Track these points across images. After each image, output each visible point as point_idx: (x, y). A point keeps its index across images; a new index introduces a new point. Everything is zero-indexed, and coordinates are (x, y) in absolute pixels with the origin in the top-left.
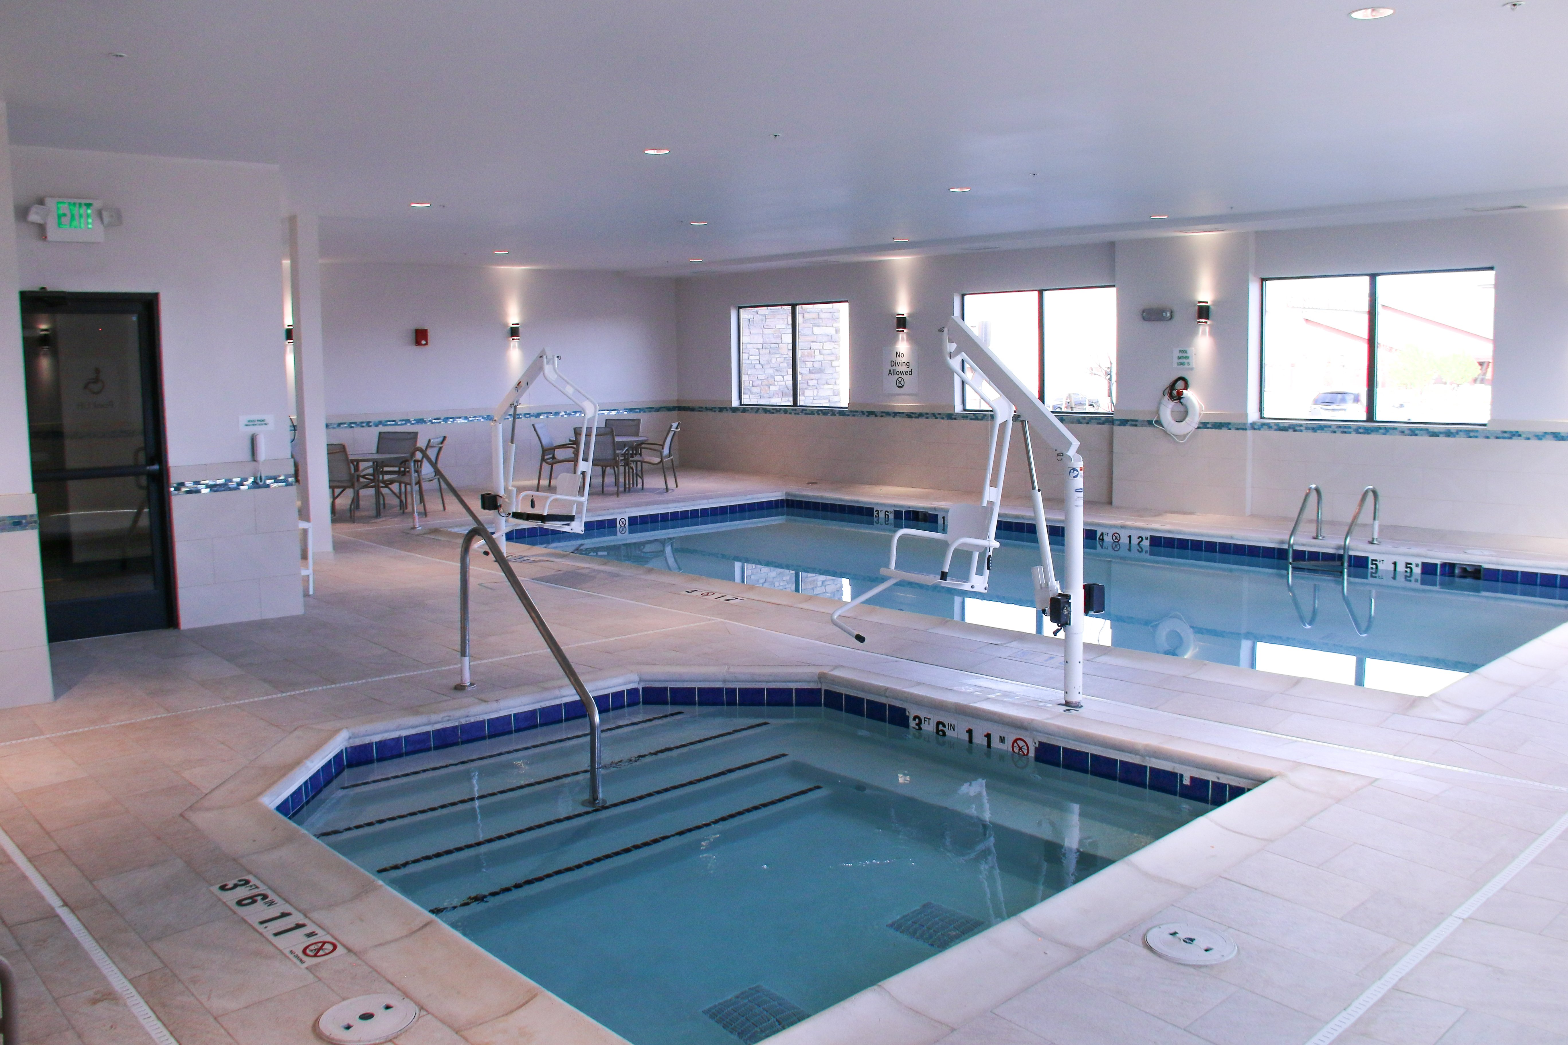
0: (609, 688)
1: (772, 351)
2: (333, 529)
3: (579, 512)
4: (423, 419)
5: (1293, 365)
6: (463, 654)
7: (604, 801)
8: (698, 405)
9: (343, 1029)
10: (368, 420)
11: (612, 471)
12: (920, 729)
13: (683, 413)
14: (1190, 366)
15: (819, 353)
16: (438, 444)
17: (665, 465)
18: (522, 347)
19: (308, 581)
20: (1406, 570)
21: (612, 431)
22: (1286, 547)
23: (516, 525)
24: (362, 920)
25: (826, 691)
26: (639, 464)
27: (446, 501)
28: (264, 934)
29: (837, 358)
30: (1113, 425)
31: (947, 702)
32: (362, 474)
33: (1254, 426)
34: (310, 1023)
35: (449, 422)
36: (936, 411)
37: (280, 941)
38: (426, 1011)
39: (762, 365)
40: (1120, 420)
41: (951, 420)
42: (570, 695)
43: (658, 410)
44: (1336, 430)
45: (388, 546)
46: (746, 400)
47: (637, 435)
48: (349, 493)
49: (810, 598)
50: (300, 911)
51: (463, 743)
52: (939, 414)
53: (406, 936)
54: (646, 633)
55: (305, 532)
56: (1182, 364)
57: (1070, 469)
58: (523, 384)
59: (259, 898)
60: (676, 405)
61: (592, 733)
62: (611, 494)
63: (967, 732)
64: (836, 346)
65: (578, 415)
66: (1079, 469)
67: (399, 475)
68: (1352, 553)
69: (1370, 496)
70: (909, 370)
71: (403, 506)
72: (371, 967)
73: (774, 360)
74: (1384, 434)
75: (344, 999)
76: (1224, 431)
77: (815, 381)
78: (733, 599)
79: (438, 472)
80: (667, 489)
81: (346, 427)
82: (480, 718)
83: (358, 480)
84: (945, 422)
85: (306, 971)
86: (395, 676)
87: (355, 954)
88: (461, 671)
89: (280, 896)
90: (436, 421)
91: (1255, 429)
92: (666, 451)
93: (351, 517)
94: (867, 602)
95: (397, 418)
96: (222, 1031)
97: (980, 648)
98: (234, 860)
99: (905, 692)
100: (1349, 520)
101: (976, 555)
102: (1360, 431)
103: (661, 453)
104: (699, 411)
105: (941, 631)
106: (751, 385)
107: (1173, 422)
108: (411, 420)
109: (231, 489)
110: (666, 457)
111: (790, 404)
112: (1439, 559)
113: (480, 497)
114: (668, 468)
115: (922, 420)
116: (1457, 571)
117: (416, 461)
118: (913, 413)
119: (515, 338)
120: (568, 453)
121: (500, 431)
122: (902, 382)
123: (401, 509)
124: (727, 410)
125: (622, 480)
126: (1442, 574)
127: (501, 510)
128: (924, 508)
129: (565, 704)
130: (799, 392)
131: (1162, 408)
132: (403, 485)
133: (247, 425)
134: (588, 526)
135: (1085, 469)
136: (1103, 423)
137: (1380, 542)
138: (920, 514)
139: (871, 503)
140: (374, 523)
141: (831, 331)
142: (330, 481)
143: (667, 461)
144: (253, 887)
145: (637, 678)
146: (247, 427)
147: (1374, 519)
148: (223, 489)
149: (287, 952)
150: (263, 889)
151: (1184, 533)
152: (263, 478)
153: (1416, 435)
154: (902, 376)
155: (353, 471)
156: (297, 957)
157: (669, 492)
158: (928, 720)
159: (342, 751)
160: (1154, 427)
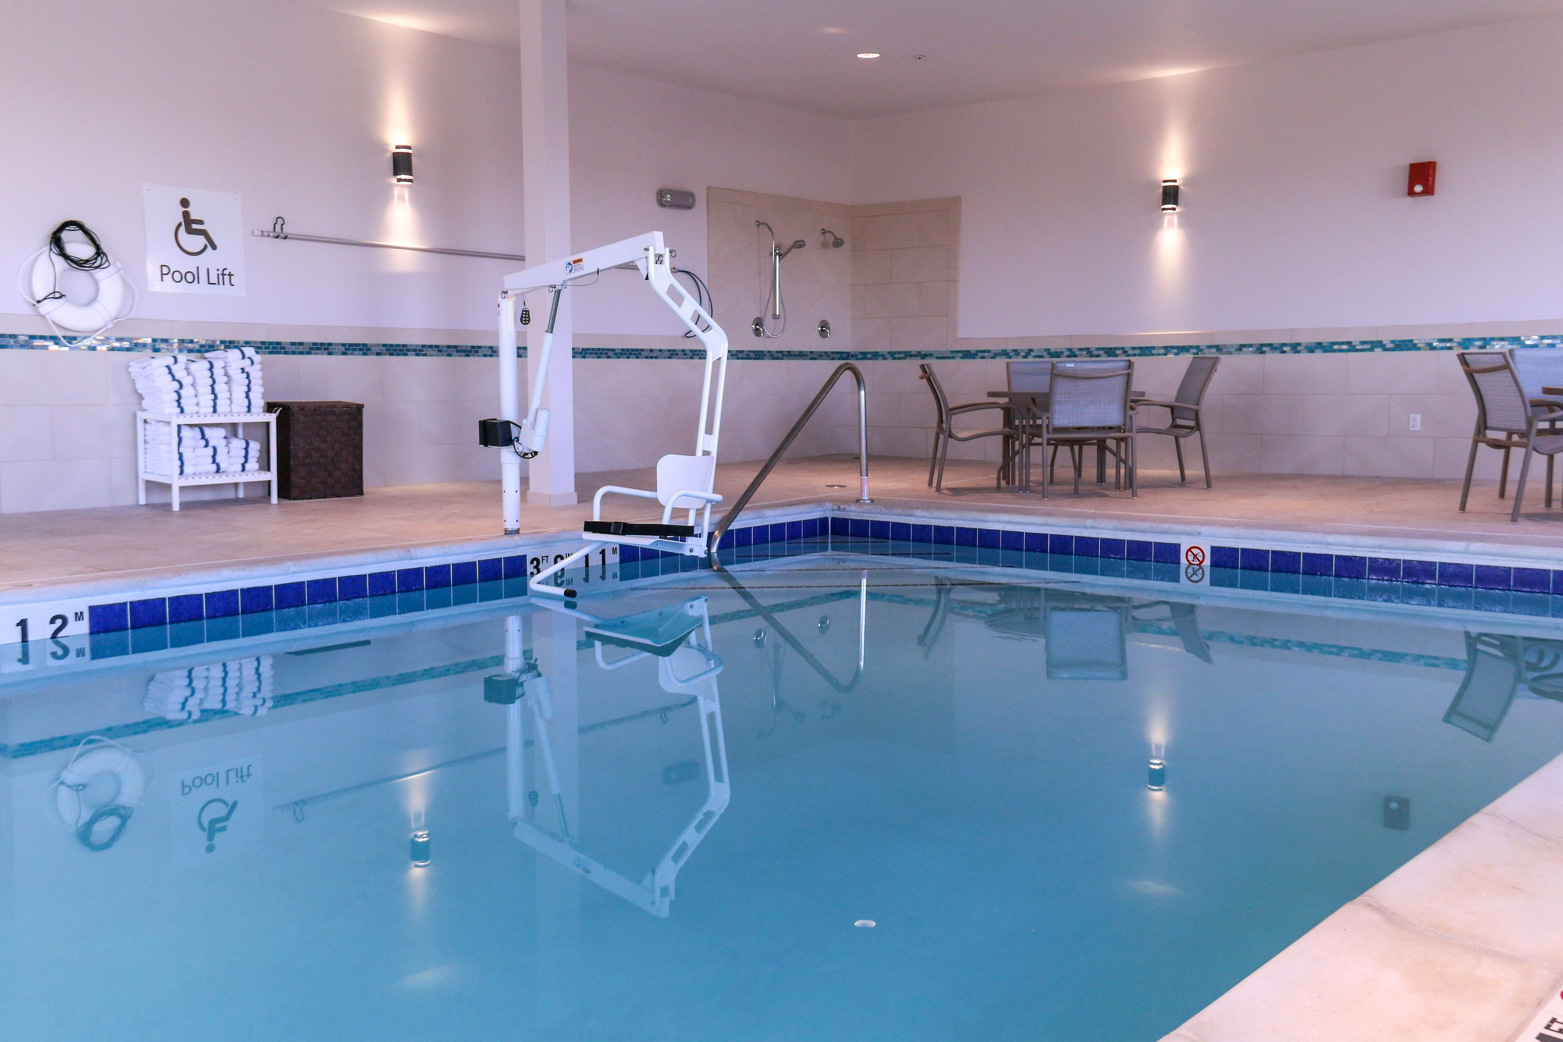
4: (1411, 341)
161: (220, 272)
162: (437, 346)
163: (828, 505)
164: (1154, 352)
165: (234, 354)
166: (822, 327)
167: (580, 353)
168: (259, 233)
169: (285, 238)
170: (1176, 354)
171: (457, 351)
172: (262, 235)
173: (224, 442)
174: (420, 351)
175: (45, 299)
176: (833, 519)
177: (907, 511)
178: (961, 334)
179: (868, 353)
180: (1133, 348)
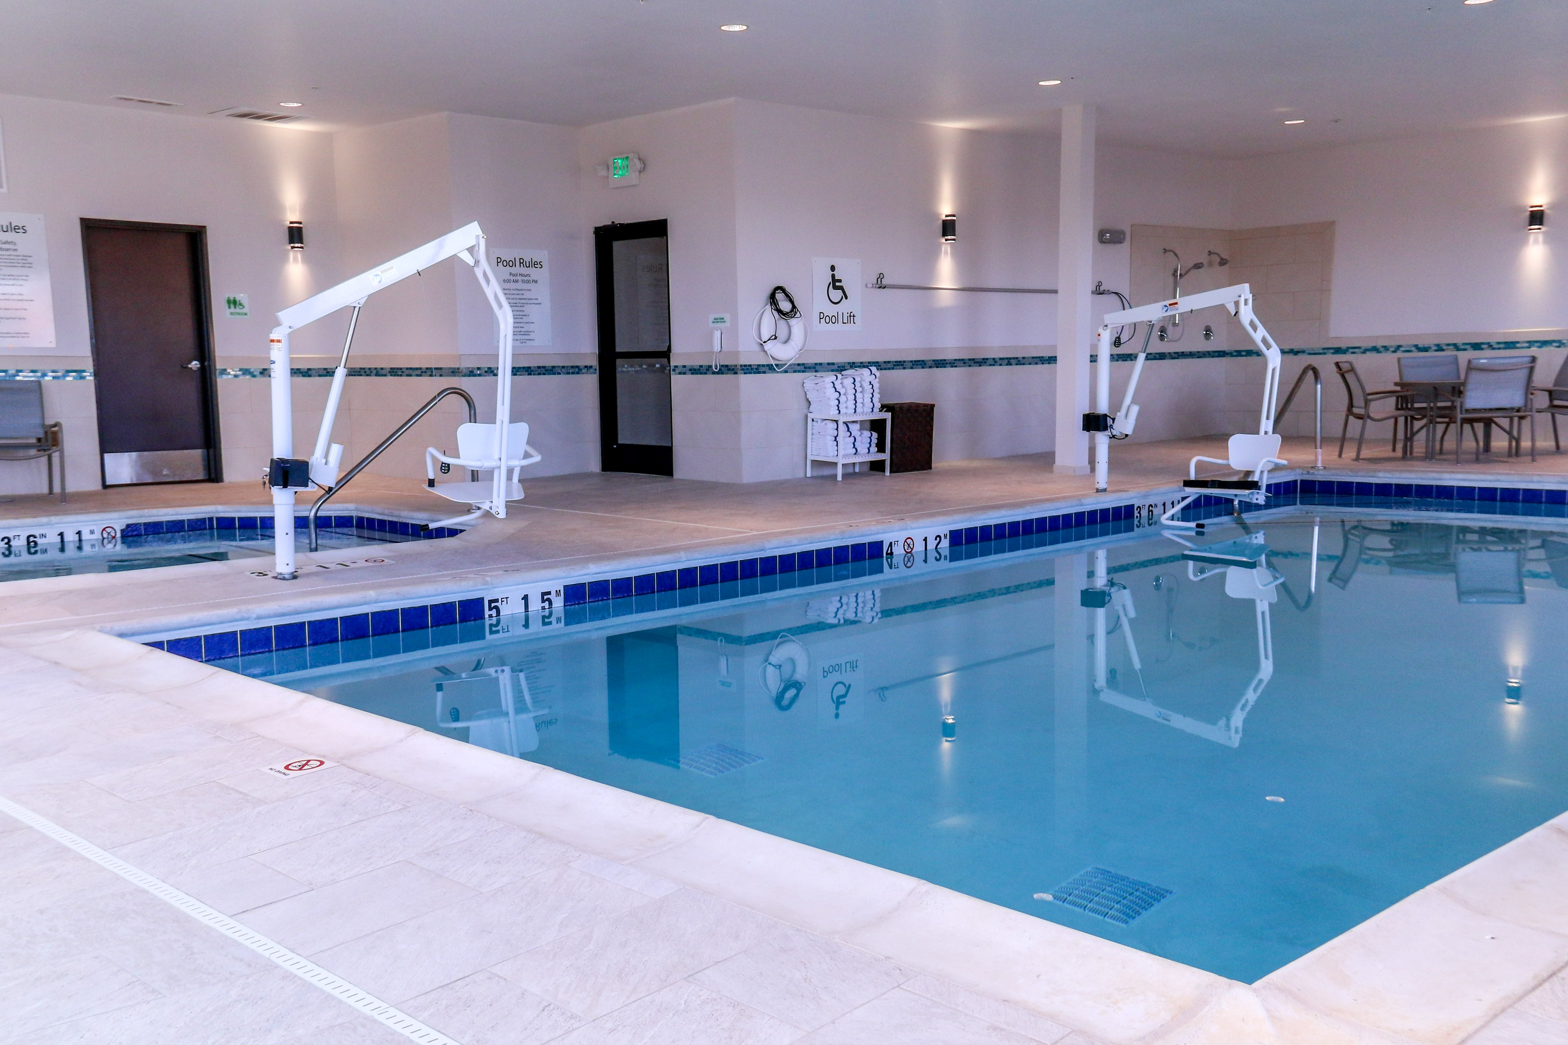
109: (702, 373)
133: (713, 322)
148: (698, 373)
152: (719, 366)
161: (849, 315)
162: (963, 360)
163: (1299, 471)
164: (1518, 345)
165: (866, 372)
166: (1206, 332)
167: (1047, 360)
168: (870, 285)
169: (884, 288)
170: (1539, 347)
171: (975, 363)
172: (872, 287)
173: (859, 433)
174: (953, 363)
175: (769, 340)
176: (1302, 481)
177: (1371, 474)
178: (1332, 334)
179: (1243, 351)
180: (1498, 343)
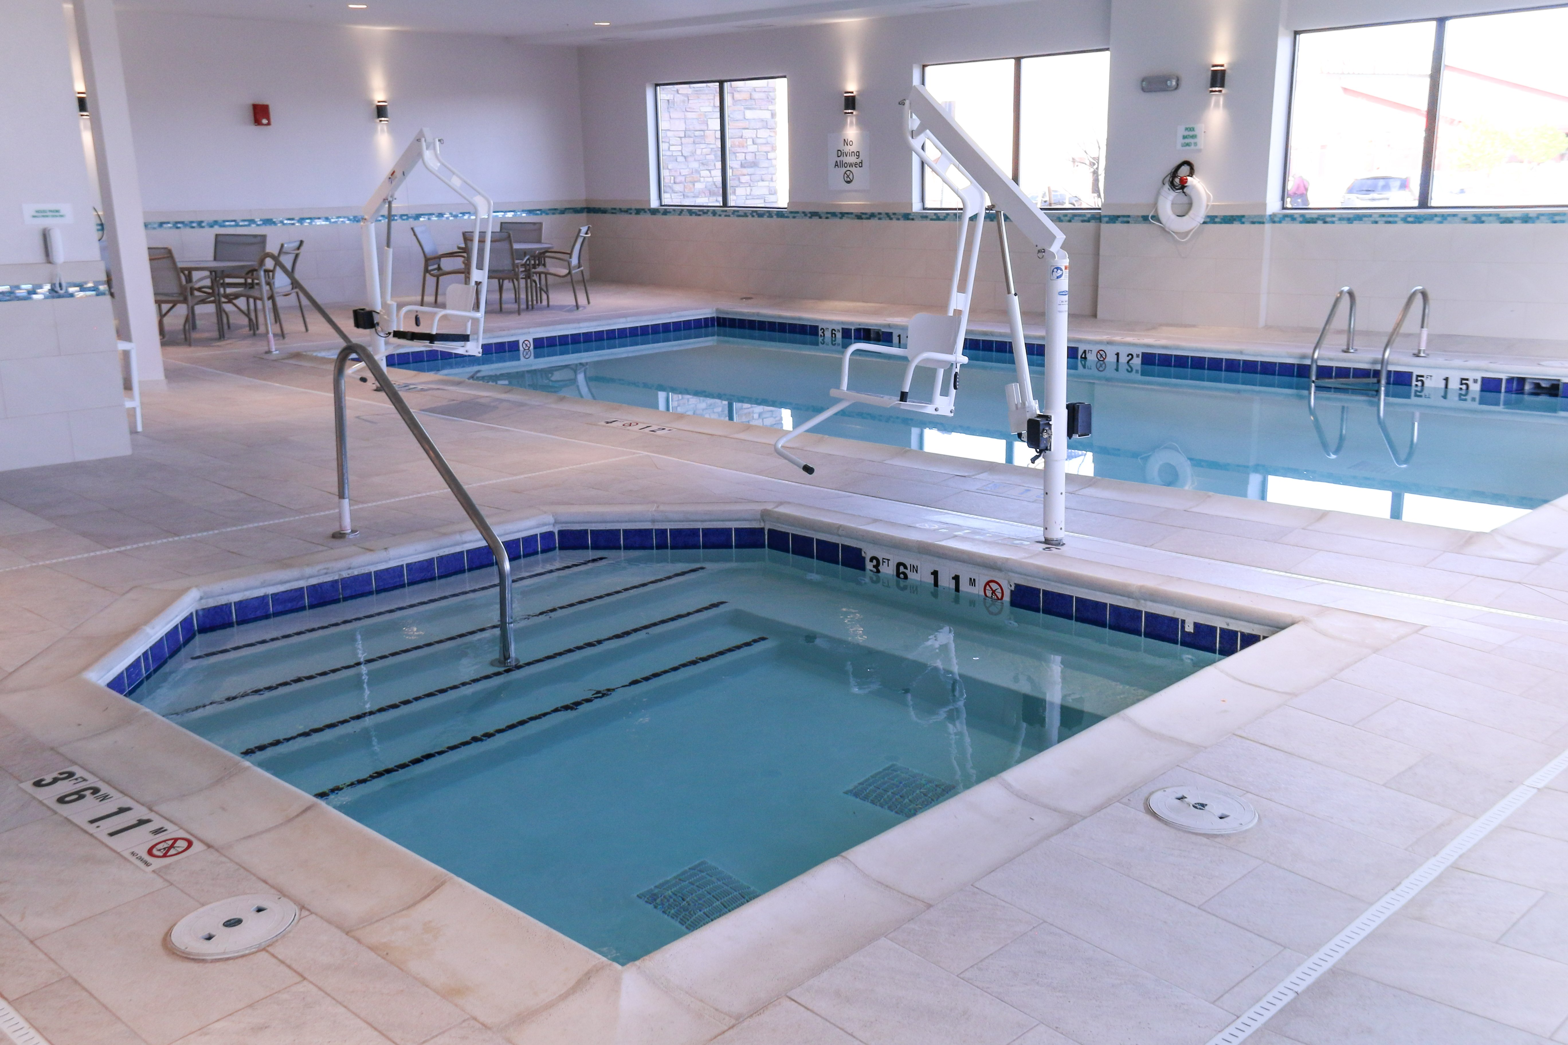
0: (519, 531)
1: (697, 140)
2: (163, 355)
3: (475, 332)
4: (271, 220)
5: (1323, 147)
6: (341, 496)
7: (517, 660)
8: (609, 206)
9: (202, 940)
10: (199, 219)
11: (511, 285)
12: (878, 571)
13: (592, 215)
14: (1197, 148)
15: (751, 143)
16: (294, 250)
17: (574, 277)
18: (392, 131)
19: (134, 416)
20: (1461, 386)
21: (509, 236)
22: (1308, 362)
23: (399, 346)
24: (223, 809)
25: (769, 530)
26: (543, 276)
27: (307, 320)
28: (95, 835)
29: (774, 149)
30: (1101, 222)
31: (909, 541)
32: (197, 286)
33: (1273, 219)
34: (159, 938)
35: (306, 224)
36: (890, 211)
37: (116, 843)
38: (309, 910)
39: (685, 157)
40: (1109, 216)
41: (909, 221)
42: (474, 540)
43: (563, 212)
44: (1377, 219)
45: (238, 374)
46: (667, 199)
47: (539, 241)
48: (182, 310)
49: (748, 427)
50: (143, 805)
51: (345, 599)
52: (894, 214)
53: (281, 824)
54: (560, 469)
55: (126, 354)
56: (1188, 145)
57: (1053, 268)
58: (398, 174)
59: (88, 793)
60: (585, 206)
61: (502, 585)
62: (510, 312)
63: (932, 574)
64: (772, 134)
65: (466, 217)
66: (1063, 269)
67: (245, 288)
68: (1391, 368)
69: (1419, 298)
70: (858, 161)
71: (253, 326)
72: (237, 863)
73: (698, 152)
74: (1441, 222)
75: (203, 905)
76: (1236, 226)
77: (748, 177)
78: (659, 429)
79: (295, 284)
80: (577, 307)
81: (170, 228)
82: (365, 570)
83: (192, 294)
84: (902, 223)
85: (153, 876)
86: (256, 525)
87: (217, 850)
88: (340, 517)
89: (115, 788)
90: (289, 222)
91: (1274, 222)
92: (574, 261)
93: (186, 339)
94: (811, 430)
95: (238, 218)
96: (41, 956)
97: (945, 480)
98: (52, 749)
99: (860, 530)
100: (1390, 329)
101: (941, 373)
102: (1410, 219)
103: (569, 264)
104: (613, 213)
105: (900, 462)
106: (672, 182)
107: (1173, 217)
108: (256, 220)
109: (19, 299)
110: (575, 268)
111: (718, 205)
112: (1503, 372)
113: (352, 315)
114: (578, 282)
115: (874, 222)
116: (1527, 387)
117: (267, 271)
118: (863, 213)
119: (383, 119)
120: (457, 263)
121: (373, 232)
122: (851, 177)
123: (250, 330)
124: (645, 212)
125: (523, 296)
126: (1508, 391)
127: (379, 329)
128: (876, 325)
129: (468, 551)
130: (729, 190)
131: (1161, 200)
132: (251, 301)
133: (34, 217)
134: (486, 348)
135: (1070, 268)
136: (1088, 221)
137: (1428, 355)
138: (872, 332)
139: (816, 321)
140: (218, 346)
141: (766, 115)
142: (156, 294)
143: (576, 273)
144: (80, 780)
145: (551, 519)
146: (36, 219)
147: (1422, 327)
148: (8, 298)
149: (127, 854)
150: (92, 781)
151: (1183, 349)
152: (64, 285)
153: (1483, 222)
154: (850, 169)
155: (184, 282)
156: (141, 859)
157: (580, 309)
158: (887, 561)
159: (191, 614)
160: (1150, 223)
